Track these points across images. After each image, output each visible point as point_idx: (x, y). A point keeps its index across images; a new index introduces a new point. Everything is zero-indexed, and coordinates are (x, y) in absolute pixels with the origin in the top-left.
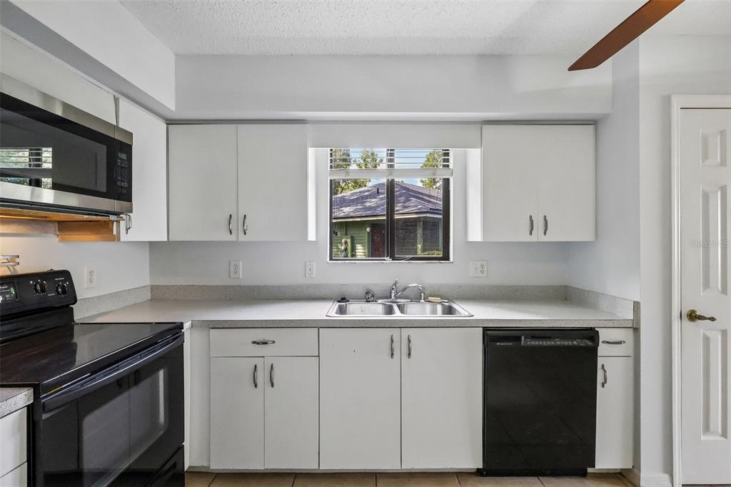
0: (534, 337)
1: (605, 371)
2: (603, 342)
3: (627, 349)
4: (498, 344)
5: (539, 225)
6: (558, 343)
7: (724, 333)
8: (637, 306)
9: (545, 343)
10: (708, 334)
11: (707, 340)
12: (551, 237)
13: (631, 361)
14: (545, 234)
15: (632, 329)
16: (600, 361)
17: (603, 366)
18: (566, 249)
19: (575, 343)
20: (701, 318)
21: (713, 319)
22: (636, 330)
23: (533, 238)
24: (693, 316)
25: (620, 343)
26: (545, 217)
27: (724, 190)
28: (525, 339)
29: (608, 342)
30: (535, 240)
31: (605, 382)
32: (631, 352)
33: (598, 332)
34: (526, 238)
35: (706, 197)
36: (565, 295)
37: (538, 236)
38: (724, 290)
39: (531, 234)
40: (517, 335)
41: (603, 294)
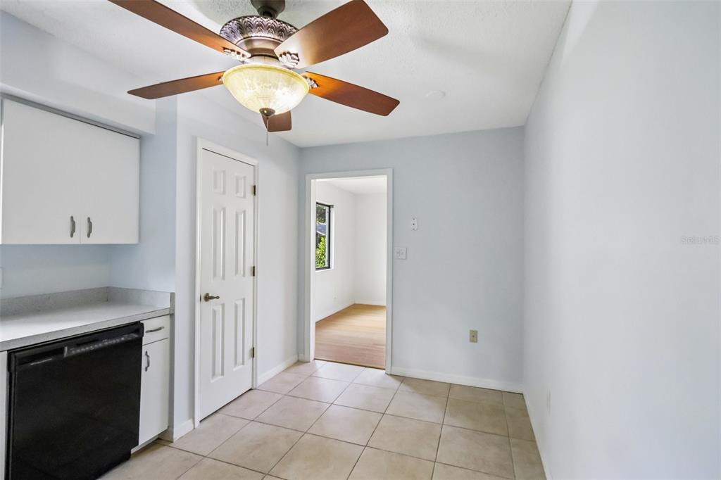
0: (78, 345)
1: (148, 356)
2: (147, 332)
3: (165, 333)
4: (32, 364)
5: (82, 227)
6: (106, 343)
7: (223, 305)
8: (173, 296)
9: (92, 348)
10: (216, 308)
11: (214, 312)
12: (95, 239)
13: (168, 341)
14: (89, 236)
15: (169, 316)
16: (144, 349)
17: (146, 352)
18: (110, 252)
19: (123, 339)
20: (212, 298)
21: (218, 298)
22: (172, 315)
23: (75, 241)
24: (207, 298)
25: (160, 329)
26: (89, 219)
27: (224, 210)
28: (68, 349)
29: (151, 331)
30: (78, 243)
31: (148, 366)
32: (168, 335)
33: (143, 324)
34: (66, 240)
35: (215, 213)
36: (107, 296)
37: (80, 238)
38: (224, 278)
39: (72, 236)
40: (59, 347)
41: (145, 290)
